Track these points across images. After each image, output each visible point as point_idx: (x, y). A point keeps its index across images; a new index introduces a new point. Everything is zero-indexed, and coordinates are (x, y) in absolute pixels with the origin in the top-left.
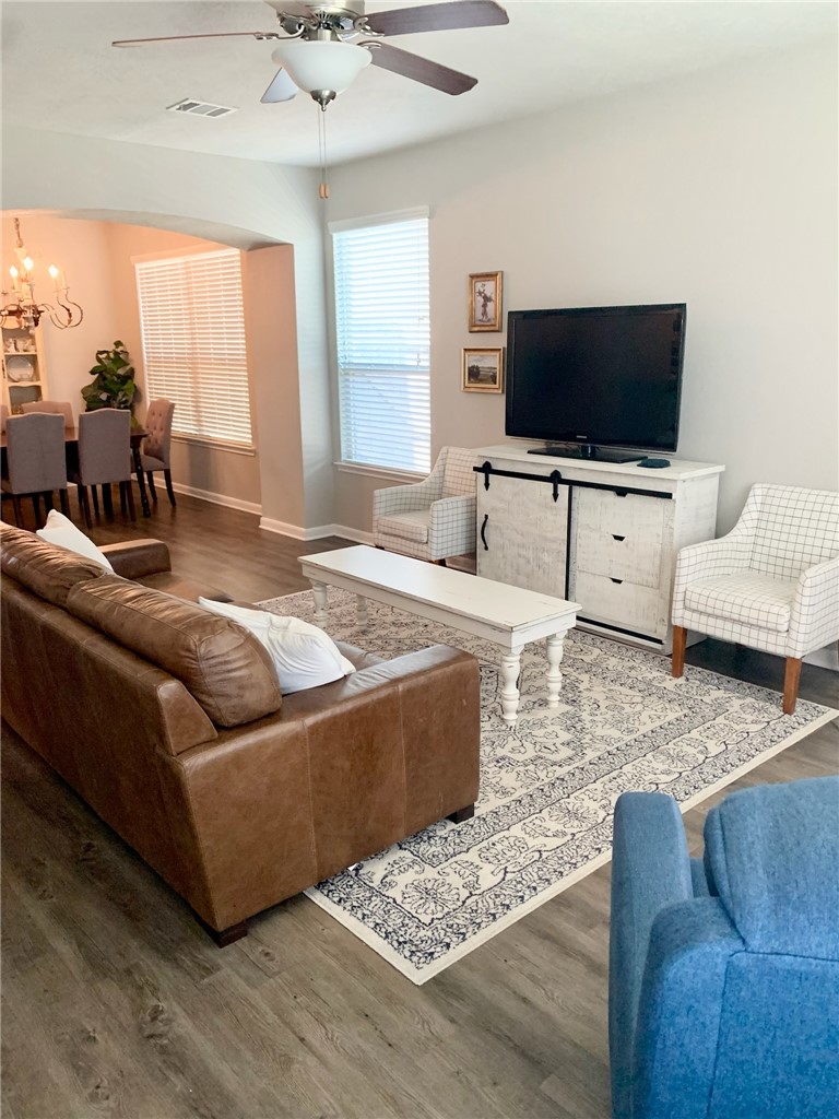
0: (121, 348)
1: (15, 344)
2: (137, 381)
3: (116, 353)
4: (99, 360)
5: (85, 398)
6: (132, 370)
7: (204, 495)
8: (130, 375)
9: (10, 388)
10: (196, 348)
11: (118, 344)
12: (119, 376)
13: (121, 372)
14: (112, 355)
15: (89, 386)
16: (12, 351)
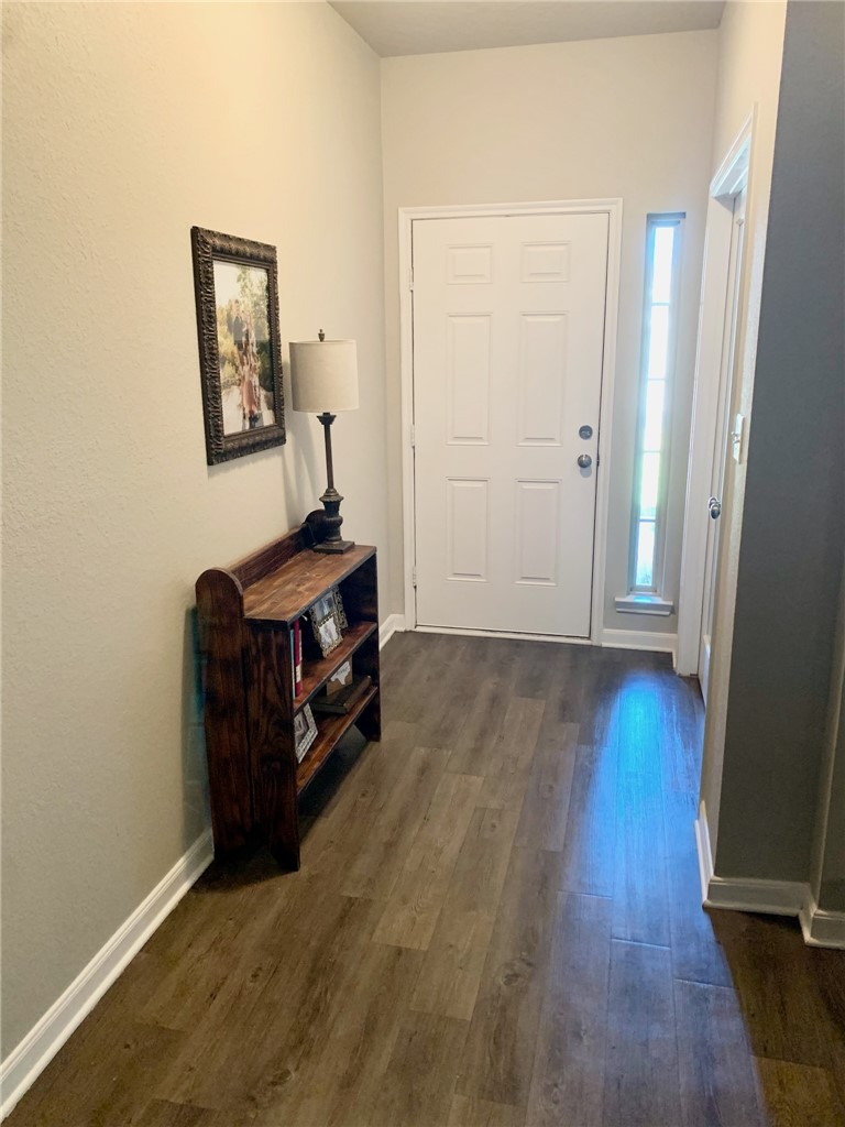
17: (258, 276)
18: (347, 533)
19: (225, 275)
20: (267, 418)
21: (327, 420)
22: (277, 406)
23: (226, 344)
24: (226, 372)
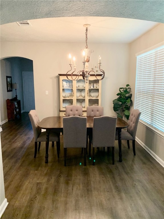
0: (128, 87)
1: (93, 85)
2: (132, 99)
3: (126, 89)
4: (120, 91)
5: (113, 103)
6: (131, 95)
7: (150, 152)
8: (130, 97)
9: (89, 99)
10: (155, 89)
11: (128, 85)
12: (126, 97)
13: (127, 95)
14: (125, 89)
15: (116, 99)
16: (92, 88)
17: (10, 79)
18: (18, 99)
19: (8, 79)
20: (11, 89)
21: (16, 89)
22: (12, 88)
23: (8, 84)
24: (8, 86)
